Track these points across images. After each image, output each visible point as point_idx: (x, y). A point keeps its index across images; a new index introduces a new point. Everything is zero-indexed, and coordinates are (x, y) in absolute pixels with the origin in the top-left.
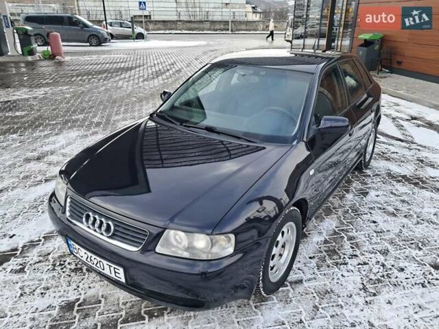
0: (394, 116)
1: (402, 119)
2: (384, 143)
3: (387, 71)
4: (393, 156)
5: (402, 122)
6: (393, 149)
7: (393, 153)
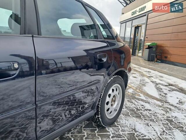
0: (157, 83)
1: (162, 85)
2: (142, 100)
3: (160, 61)
4: (145, 113)
5: (162, 87)
6: (147, 106)
7: (146, 110)
